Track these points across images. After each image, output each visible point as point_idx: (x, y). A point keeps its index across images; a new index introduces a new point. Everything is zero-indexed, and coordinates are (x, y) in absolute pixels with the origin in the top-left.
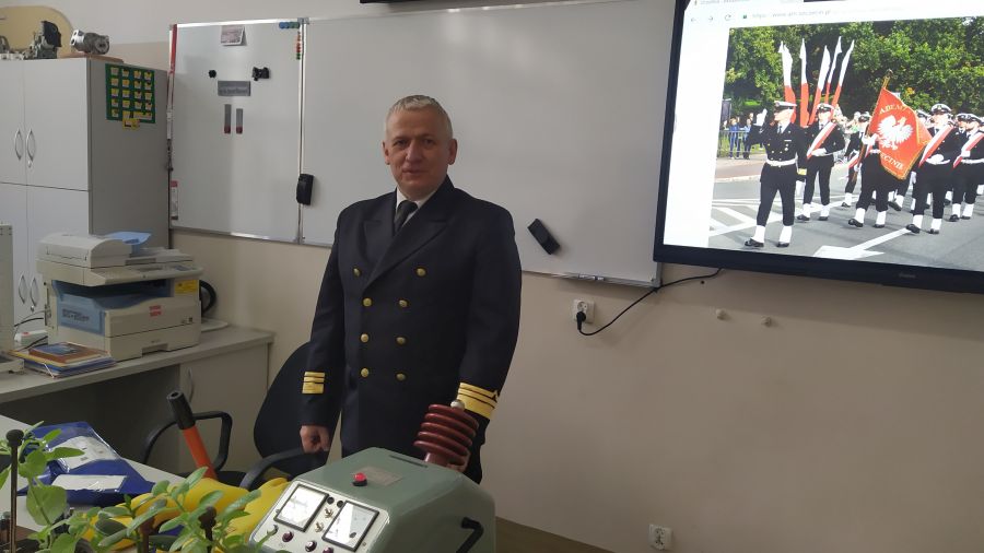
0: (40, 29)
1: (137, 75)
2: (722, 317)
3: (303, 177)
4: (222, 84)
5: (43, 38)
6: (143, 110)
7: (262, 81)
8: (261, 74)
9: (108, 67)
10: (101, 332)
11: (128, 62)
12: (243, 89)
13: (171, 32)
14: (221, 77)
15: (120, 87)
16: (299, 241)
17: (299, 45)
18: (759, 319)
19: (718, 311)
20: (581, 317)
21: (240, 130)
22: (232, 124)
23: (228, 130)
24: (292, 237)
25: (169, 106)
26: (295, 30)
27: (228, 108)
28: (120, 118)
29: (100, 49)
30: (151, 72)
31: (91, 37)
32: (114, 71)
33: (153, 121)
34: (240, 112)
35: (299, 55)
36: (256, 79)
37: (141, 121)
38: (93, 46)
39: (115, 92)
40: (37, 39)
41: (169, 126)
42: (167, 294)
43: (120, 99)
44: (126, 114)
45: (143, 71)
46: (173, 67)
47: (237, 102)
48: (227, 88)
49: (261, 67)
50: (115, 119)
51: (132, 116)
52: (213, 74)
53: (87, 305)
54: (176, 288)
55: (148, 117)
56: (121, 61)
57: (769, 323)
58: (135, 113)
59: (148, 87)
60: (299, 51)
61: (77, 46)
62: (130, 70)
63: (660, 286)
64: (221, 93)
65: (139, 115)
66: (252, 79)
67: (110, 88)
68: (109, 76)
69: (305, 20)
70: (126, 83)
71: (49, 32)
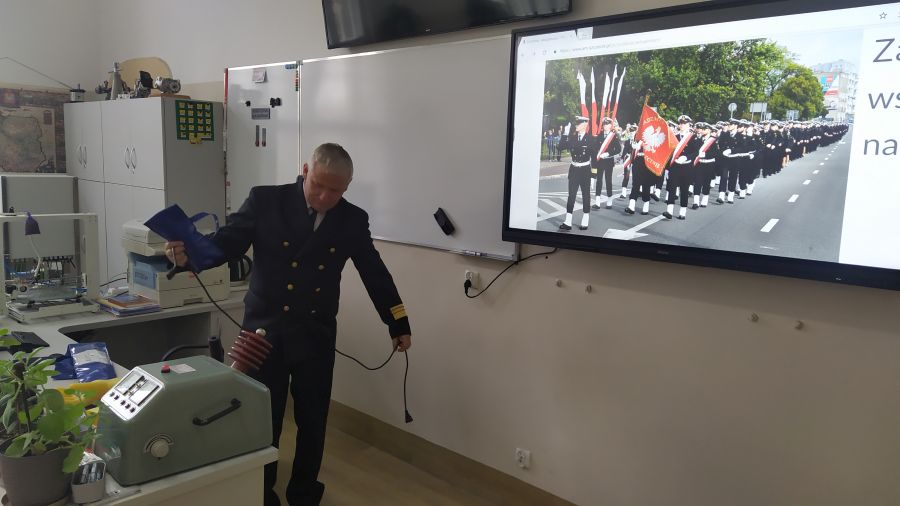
0: (139, 76)
1: (200, 107)
2: (559, 284)
4: (254, 110)
5: (141, 83)
6: (205, 132)
7: (276, 108)
8: (276, 102)
9: (177, 102)
10: (154, 287)
11: (194, 98)
12: (264, 114)
13: (224, 75)
14: (253, 106)
15: (186, 116)
17: (297, 80)
18: (582, 286)
19: (557, 280)
20: (468, 284)
21: (264, 144)
22: (260, 140)
23: (258, 144)
25: (225, 127)
26: (295, 70)
27: (258, 127)
28: (187, 138)
29: (174, 90)
30: (211, 104)
31: (168, 81)
32: (182, 105)
33: (212, 139)
34: (264, 130)
35: (297, 87)
36: (273, 107)
37: (203, 139)
38: (170, 87)
39: (183, 120)
40: (138, 83)
41: (224, 143)
43: (187, 124)
44: (192, 135)
45: (204, 103)
46: (226, 99)
47: (262, 123)
48: (257, 114)
49: (275, 98)
50: (183, 139)
51: (196, 136)
52: (248, 104)
53: (147, 268)
55: (208, 136)
56: (188, 97)
57: (590, 289)
58: (198, 134)
59: (208, 115)
60: (297, 85)
61: (160, 88)
62: (194, 103)
63: (519, 260)
64: (254, 117)
65: (201, 136)
66: (270, 107)
67: (179, 117)
68: (178, 109)
69: (300, 62)
70: (191, 113)
71: (145, 80)
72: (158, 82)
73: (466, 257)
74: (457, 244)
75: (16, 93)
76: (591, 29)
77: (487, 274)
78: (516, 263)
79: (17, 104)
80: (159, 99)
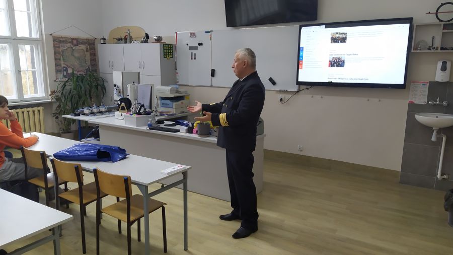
0: (144, 35)
2: (312, 97)
3: (212, 70)
4: (190, 47)
6: (171, 55)
7: (200, 46)
8: (200, 44)
9: (164, 45)
10: (172, 108)
11: (167, 43)
12: (195, 48)
13: (176, 34)
14: (189, 45)
15: (166, 49)
16: (211, 86)
17: (210, 37)
18: (320, 96)
19: (311, 96)
20: (281, 100)
21: (195, 59)
22: (193, 57)
23: (192, 59)
25: (176, 53)
27: (192, 53)
30: (172, 45)
31: (159, 37)
33: (172, 57)
34: (195, 54)
35: (210, 39)
38: (159, 40)
40: (144, 38)
41: (176, 58)
42: (183, 100)
43: (166, 52)
44: (167, 56)
45: (170, 45)
46: (176, 43)
47: (194, 51)
48: (191, 48)
50: (165, 58)
52: (187, 45)
53: (168, 102)
54: (185, 98)
56: (165, 43)
57: (322, 97)
59: (171, 49)
61: (155, 40)
62: (168, 45)
63: (299, 91)
65: (170, 56)
66: (198, 46)
67: (164, 50)
68: (164, 47)
69: (212, 31)
70: (167, 48)
71: (147, 36)
72: (155, 37)
73: (280, 92)
74: (277, 88)
75: (77, 40)
76: (324, 26)
77: (287, 96)
78: (298, 92)
79: (77, 45)
80: (159, 44)
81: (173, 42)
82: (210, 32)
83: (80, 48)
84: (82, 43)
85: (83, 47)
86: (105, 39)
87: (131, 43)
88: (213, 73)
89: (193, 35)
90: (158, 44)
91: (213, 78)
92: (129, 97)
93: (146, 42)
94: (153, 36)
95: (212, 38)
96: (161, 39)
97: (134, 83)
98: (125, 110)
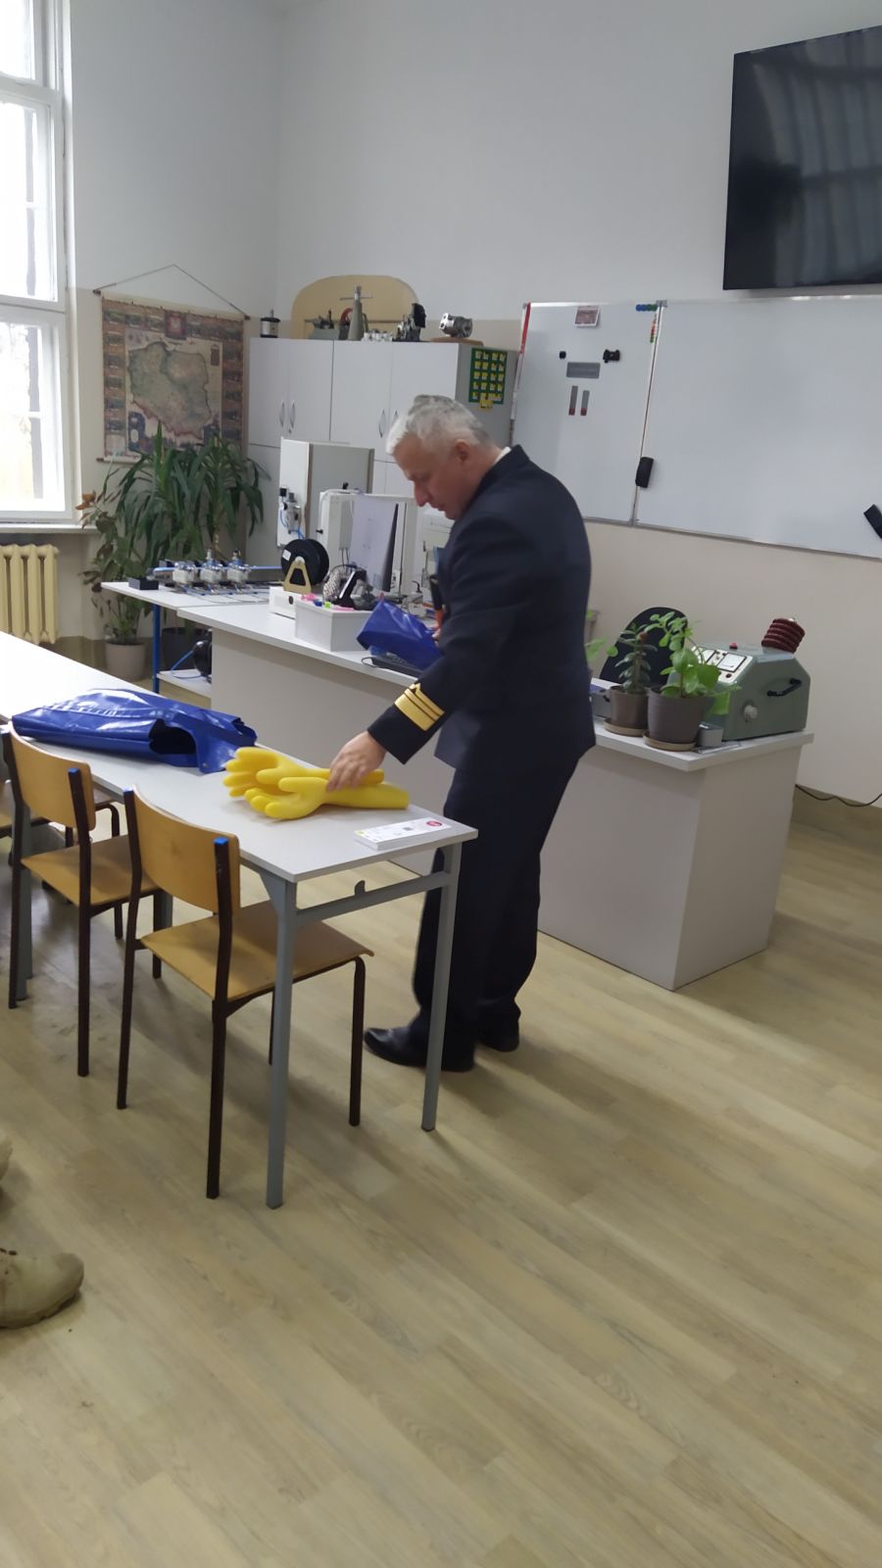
0: (410, 310)
1: (494, 357)
3: (642, 460)
4: (570, 365)
5: (412, 320)
6: (496, 392)
7: (612, 364)
8: (612, 356)
9: (474, 351)
11: (488, 344)
12: (589, 370)
13: (524, 312)
14: (570, 358)
15: (481, 370)
16: (633, 523)
17: (653, 328)
21: (584, 412)
22: (578, 406)
23: (572, 412)
24: (627, 518)
25: (516, 386)
26: (651, 313)
27: (575, 389)
28: (478, 401)
29: (465, 332)
30: (505, 353)
31: (459, 320)
32: (478, 355)
33: (501, 402)
34: (586, 394)
35: (652, 338)
36: (606, 362)
37: (495, 402)
38: (459, 330)
39: (476, 375)
40: (406, 320)
41: (514, 406)
43: (480, 381)
44: (483, 395)
45: (499, 352)
46: (523, 347)
47: (583, 384)
48: (577, 370)
49: (613, 349)
50: (475, 400)
51: (486, 398)
52: (563, 355)
55: (498, 399)
56: (480, 343)
58: (490, 395)
59: (501, 369)
60: (652, 334)
61: (446, 330)
62: (489, 352)
64: (570, 374)
65: (492, 397)
66: (602, 362)
67: (473, 370)
68: (474, 359)
69: (661, 304)
70: (485, 366)
71: (419, 314)
72: (445, 322)
80: (456, 346)
81: (511, 344)
82: (651, 308)
83: (193, 349)
84: (201, 332)
85: (202, 346)
86: (277, 321)
87: (359, 337)
88: (644, 474)
89: (587, 317)
90: (454, 348)
91: (642, 492)
92: (323, 540)
93: (412, 336)
94: (440, 318)
95: (659, 334)
96: (469, 329)
97: (345, 487)
98: (304, 584)
